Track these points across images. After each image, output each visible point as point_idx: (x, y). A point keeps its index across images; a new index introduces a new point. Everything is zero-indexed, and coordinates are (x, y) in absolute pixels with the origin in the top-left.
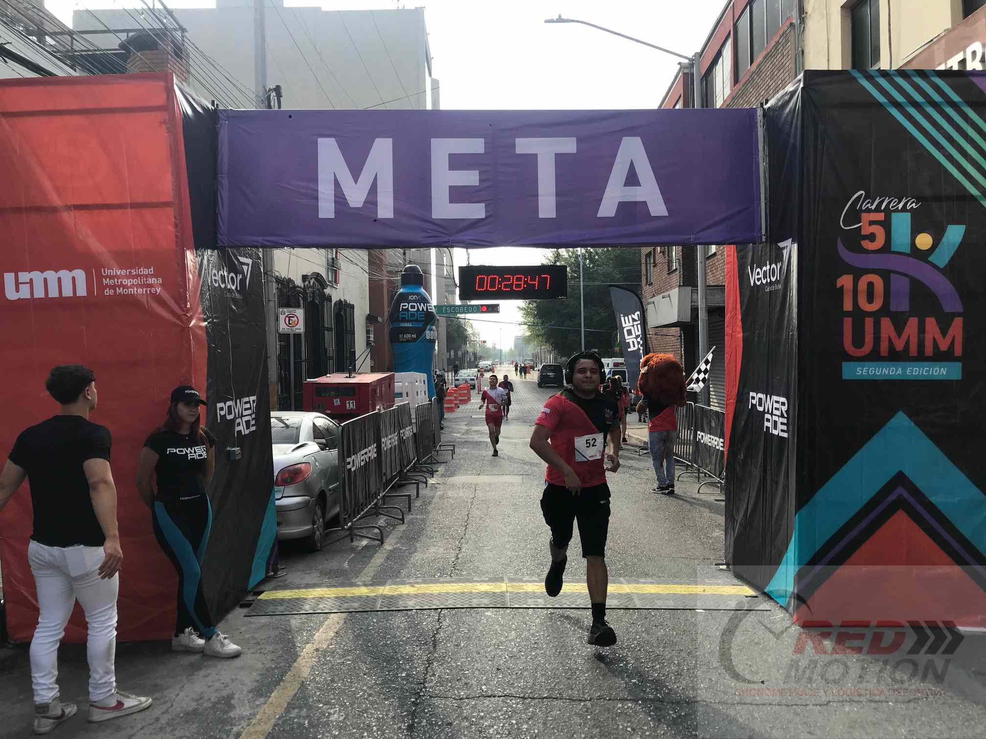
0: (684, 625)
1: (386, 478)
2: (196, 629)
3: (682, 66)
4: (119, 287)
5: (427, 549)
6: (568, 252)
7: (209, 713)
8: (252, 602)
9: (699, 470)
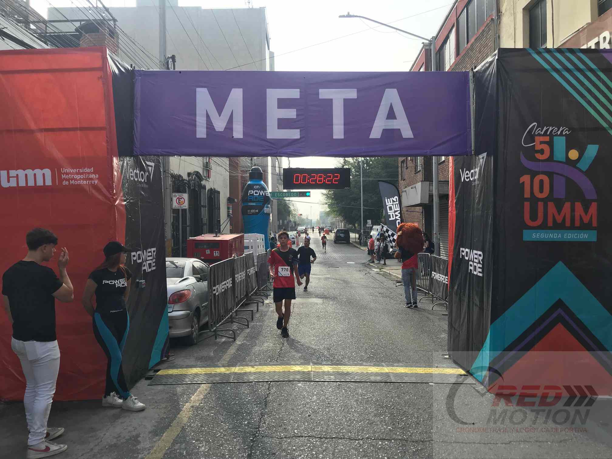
0: (422, 393)
1: (238, 299)
2: (117, 393)
3: (424, 45)
4: (72, 180)
5: (263, 344)
6: (353, 159)
7: (124, 446)
8: (153, 376)
9: (433, 296)
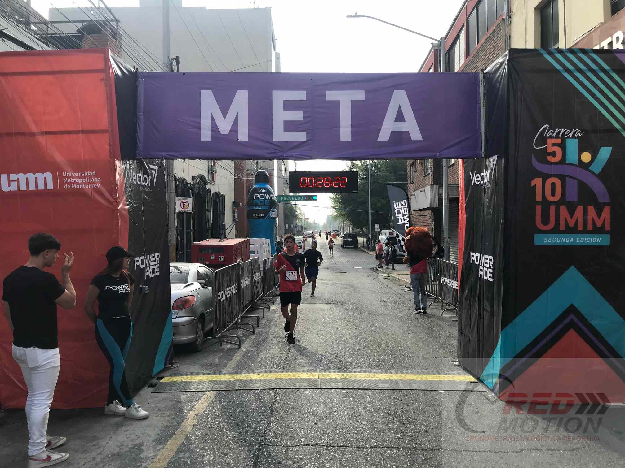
0: (431, 400)
1: (243, 306)
2: (121, 401)
3: (434, 45)
4: (74, 183)
5: (269, 351)
6: (361, 162)
7: (127, 455)
8: (157, 384)
9: (442, 301)
